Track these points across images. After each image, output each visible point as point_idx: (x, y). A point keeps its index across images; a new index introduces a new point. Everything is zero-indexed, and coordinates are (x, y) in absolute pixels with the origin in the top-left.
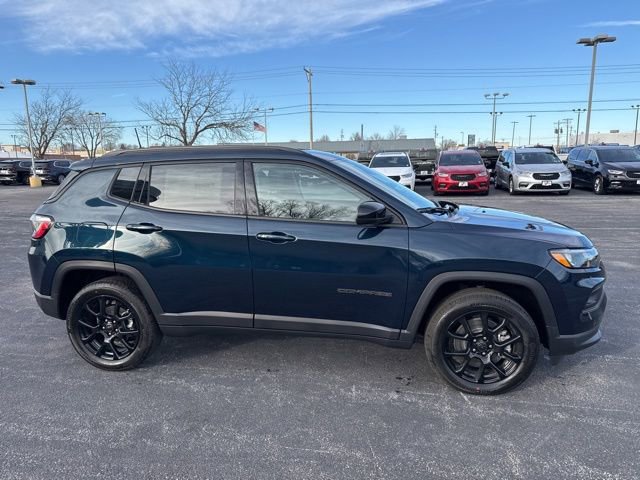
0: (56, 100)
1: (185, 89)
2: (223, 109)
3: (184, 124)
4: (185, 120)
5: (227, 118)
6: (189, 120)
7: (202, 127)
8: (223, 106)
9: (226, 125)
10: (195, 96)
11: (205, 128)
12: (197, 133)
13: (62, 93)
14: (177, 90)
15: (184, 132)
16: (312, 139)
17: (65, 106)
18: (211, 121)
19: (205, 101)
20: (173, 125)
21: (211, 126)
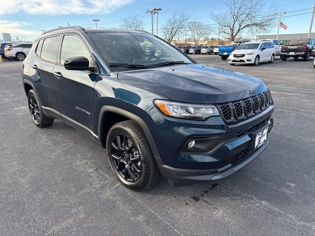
0: (178, 17)
1: (237, 5)
2: (256, 15)
3: (233, 25)
4: (234, 23)
5: (258, 20)
6: (237, 23)
7: (243, 26)
8: (257, 13)
9: (256, 25)
10: (242, 10)
11: (244, 27)
12: (239, 30)
13: (180, 14)
14: (233, 7)
15: (232, 30)
16: (311, 30)
17: (181, 20)
18: (248, 23)
19: (247, 11)
20: (228, 26)
21: (248, 26)
